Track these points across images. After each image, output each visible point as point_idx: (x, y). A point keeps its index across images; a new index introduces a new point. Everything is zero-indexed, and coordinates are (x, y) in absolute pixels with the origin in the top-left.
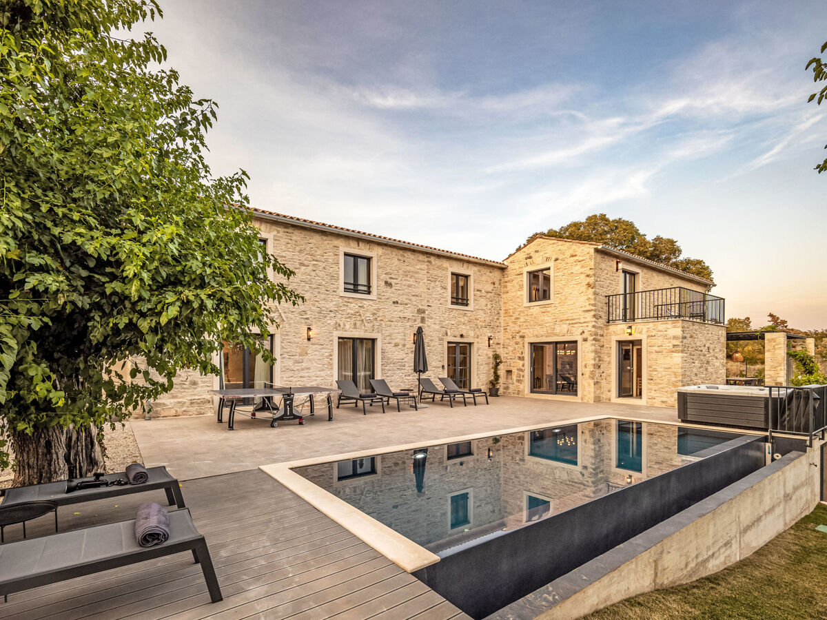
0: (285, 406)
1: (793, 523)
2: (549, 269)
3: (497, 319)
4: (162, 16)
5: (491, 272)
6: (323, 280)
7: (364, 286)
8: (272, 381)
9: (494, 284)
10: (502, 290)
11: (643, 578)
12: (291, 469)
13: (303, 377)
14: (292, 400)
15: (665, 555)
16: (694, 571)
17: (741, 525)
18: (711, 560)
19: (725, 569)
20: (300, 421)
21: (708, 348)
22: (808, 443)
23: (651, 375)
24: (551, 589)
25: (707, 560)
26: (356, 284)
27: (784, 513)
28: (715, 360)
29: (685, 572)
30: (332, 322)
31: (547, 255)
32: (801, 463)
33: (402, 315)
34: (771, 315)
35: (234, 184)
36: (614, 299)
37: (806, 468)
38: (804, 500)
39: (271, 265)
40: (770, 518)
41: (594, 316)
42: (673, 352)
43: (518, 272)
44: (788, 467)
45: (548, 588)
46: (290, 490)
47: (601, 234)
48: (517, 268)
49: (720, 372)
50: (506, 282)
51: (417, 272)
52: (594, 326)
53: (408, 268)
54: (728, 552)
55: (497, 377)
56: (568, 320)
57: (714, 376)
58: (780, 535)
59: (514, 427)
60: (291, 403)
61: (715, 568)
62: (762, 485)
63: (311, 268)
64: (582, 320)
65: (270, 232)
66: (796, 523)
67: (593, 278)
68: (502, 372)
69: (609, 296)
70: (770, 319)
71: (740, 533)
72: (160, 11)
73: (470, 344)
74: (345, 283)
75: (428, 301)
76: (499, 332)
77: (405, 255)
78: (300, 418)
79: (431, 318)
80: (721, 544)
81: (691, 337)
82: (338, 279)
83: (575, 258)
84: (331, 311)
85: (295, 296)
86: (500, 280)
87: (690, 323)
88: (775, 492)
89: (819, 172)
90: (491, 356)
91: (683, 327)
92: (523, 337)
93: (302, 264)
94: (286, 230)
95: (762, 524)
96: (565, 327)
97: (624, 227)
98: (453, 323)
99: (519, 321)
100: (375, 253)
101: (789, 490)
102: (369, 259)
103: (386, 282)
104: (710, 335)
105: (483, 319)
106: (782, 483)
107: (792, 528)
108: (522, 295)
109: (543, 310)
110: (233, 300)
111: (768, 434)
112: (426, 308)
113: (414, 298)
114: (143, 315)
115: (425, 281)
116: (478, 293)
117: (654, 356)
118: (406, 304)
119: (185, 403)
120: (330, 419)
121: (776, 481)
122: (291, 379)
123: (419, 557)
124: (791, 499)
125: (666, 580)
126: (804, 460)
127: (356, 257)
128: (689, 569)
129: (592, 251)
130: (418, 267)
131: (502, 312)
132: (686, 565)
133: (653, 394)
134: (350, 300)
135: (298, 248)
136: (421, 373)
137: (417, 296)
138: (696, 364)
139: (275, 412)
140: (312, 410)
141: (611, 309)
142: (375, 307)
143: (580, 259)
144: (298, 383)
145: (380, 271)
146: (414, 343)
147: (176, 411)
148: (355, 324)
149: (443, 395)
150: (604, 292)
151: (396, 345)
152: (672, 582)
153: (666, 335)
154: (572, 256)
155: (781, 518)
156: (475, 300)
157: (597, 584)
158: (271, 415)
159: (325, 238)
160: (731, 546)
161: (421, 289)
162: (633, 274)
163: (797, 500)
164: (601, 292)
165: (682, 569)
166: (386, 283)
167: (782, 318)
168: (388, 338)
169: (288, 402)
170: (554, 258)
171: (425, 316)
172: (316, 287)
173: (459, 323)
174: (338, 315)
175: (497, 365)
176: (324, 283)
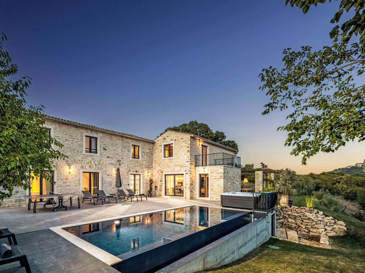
0: (59, 202)
1: (260, 245)
2: (172, 144)
3: (152, 164)
4: (7, 39)
5: (149, 145)
6: (76, 147)
7: (95, 150)
8: (53, 191)
9: (150, 149)
10: (154, 152)
11: (199, 265)
12: (63, 229)
13: (67, 189)
14: (62, 199)
15: (208, 257)
16: (219, 263)
17: (239, 246)
18: (226, 259)
19: (232, 262)
20: (66, 209)
21: (234, 177)
22: (266, 214)
23: (212, 188)
24: (164, 270)
25: (225, 259)
26: (90, 149)
27: (256, 241)
28: (236, 182)
29: (216, 263)
30: (80, 166)
31: (172, 138)
32: (263, 222)
33: (111, 162)
34: (262, 163)
35: (38, 111)
36: (198, 157)
37: (265, 224)
38: (264, 236)
39: (53, 142)
40: (251, 243)
41: (190, 164)
42: (220, 179)
43: (160, 145)
44: (258, 223)
45: (163, 270)
46: (62, 237)
47: (195, 129)
48: (160, 143)
49: (239, 186)
50: (155, 149)
51: (118, 144)
52: (190, 168)
53: (114, 142)
54: (233, 256)
55: (151, 189)
56: (180, 165)
57: (236, 188)
58: (254, 249)
59: (157, 210)
60: (62, 201)
61: (228, 262)
62: (247, 230)
63: (70, 142)
64: (186, 165)
65: (52, 126)
66: (261, 245)
67: (190, 148)
68: (153, 187)
69: (196, 156)
71: (238, 248)
72: (6, 37)
73: (140, 175)
74: (86, 148)
75: (122, 157)
76: (152, 170)
77: (112, 137)
78: (66, 207)
79: (124, 164)
80: (230, 253)
81: (227, 173)
82: (83, 147)
83: (183, 140)
84: (79, 161)
85: (64, 156)
86: (153, 148)
87: (227, 167)
88: (253, 233)
89: (263, 115)
90: (149, 180)
91: (224, 169)
92: (162, 172)
93: (67, 140)
94: (59, 125)
95: (247, 245)
96: (179, 168)
97: (204, 126)
98: (133, 166)
99: (160, 165)
100: (99, 136)
101: (258, 232)
102: (96, 138)
104: (235, 172)
105: (145, 164)
106: (255, 230)
107: (259, 247)
108: (161, 155)
109: (170, 161)
110: (38, 159)
111: (252, 211)
112: (121, 159)
113: (116, 155)
115: (121, 148)
116: (144, 153)
117: (213, 180)
118: (113, 158)
119: (13, 201)
120: (79, 207)
121: (253, 229)
122: (61, 190)
123: (114, 260)
124: (259, 235)
125: (208, 266)
126: (265, 221)
127: (91, 137)
128: (217, 262)
129: (189, 137)
130: (118, 142)
131: (154, 161)
132: (216, 261)
133: (213, 196)
134: (88, 156)
135: (65, 133)
136: (119, 188)
137: (117, 154)
138: (229, 184)
139: (55, 205)
140: (71, 204)
141: (197, 161)
142: (99, 159)
143: (185, 140)
144: (65, 192)
145: (101, 143)
146: (116, 175)
147: (9, 205)
148: (90, 166)
149: (128, 196)
150: (194, 154)
151: (108, 175)
152: (210, 267)
153: (218, 172)
154: (182, 139)
155: (255, 243)
156: (142, 156)
157: (181, 268)
158: (53, 206)
159: (77, 129)
160: (234, 253)
161: (119, 151)
162: (206, 147)
163: (262, 236)
164: (193, 154)
165: (214, 262)
166: (104, 148)
167: (265, 164)
168: (104, 172)
169: (60, 201)
170: (174, 140)
171: (121, 163)
172: (73, 150)
173: (135, 166)
174: (82, 162)
175: (151, 184)
176: (76, 148)
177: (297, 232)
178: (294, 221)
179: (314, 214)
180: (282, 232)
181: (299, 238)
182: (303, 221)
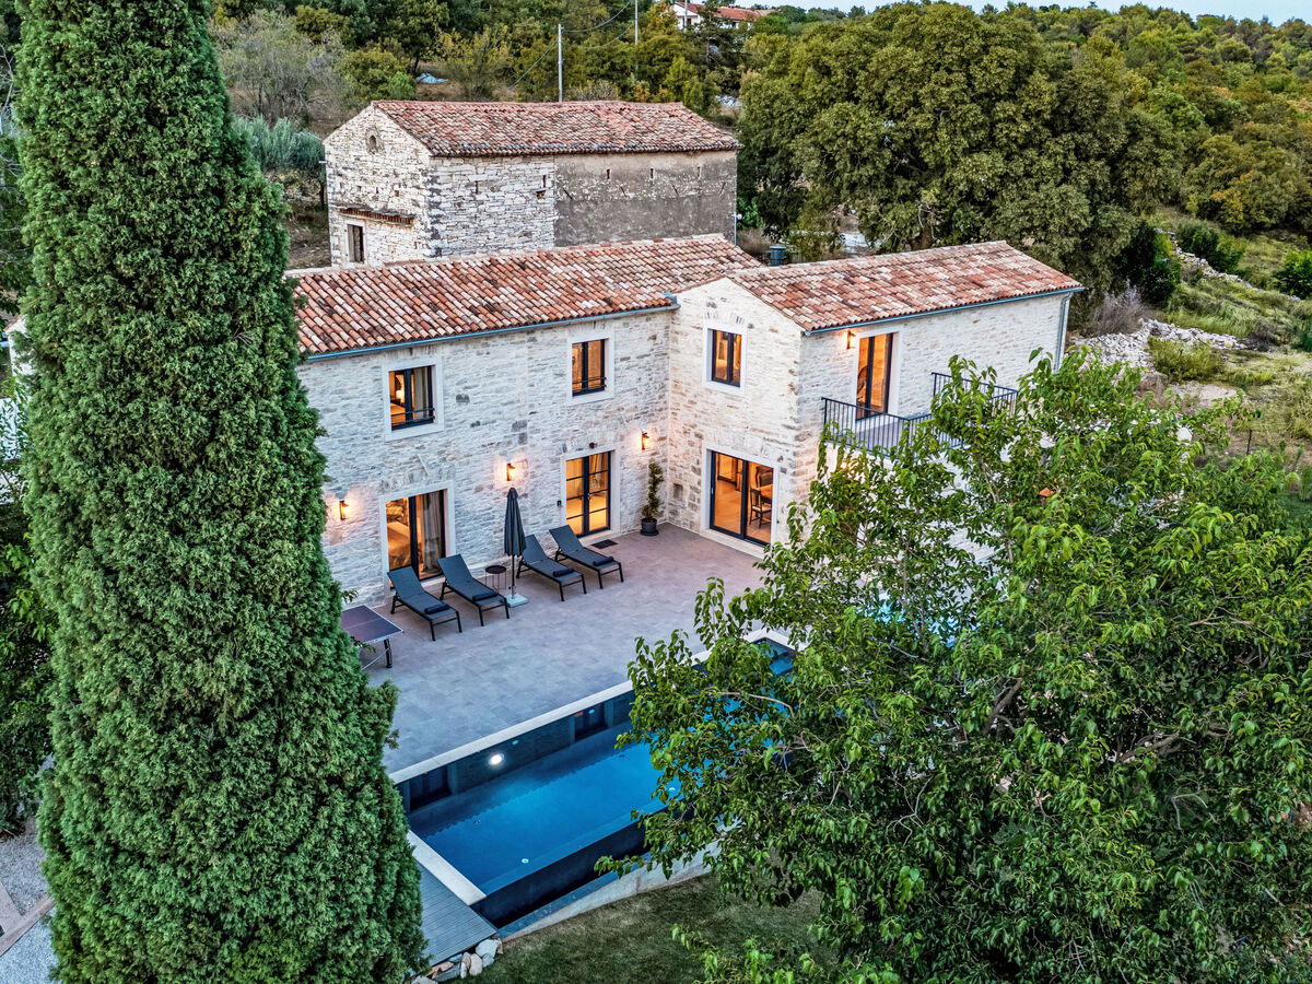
3: (660, 397)
5: (648, 320)
6: (359, 424)
7: (424, 411)
10: (671, 345)
26: (409, 413)
30: (376, 484)
31: (738, 313)
33: (486, 441)
43: (696, 325)
50: (677, 332)
55: (654, 503)
63: (339, 412)
64: (781, 440)
67: (797, 379)
68: (664, 493)
73: (609, 454)
74: (393, 416)
75: (531, 406)
76: (663, 418)
77: (490, 342)
79: (538, 431)
82: (382, 416)
84: (373, 468)
90: (646, 467)
93: (326, 411)
98: (576, 427)
99: (695, 407)
102: (429, 370)
108: (700, 366)
109: (731, 402)
112: (527, 417)
113: (506, 408)
115: (526, 374)
118: (494, 422)
120: (389, 664)
127: (408, 371)
131: (670, 384)
134: (403, 442)
137: (512, 403)
142: (442, 441)
145: (449, 382)
148: (411, 477)
151: (479, 489)
156: (617, 377)
159: (358, 359)
161: (519, 389)
166: (459, 398)
168: (464, 483)
171: (527, 430)
172: (349, 438)
173: (588, 425)
174: (384, 470)
175: (655, 483)
176: (360, 428)
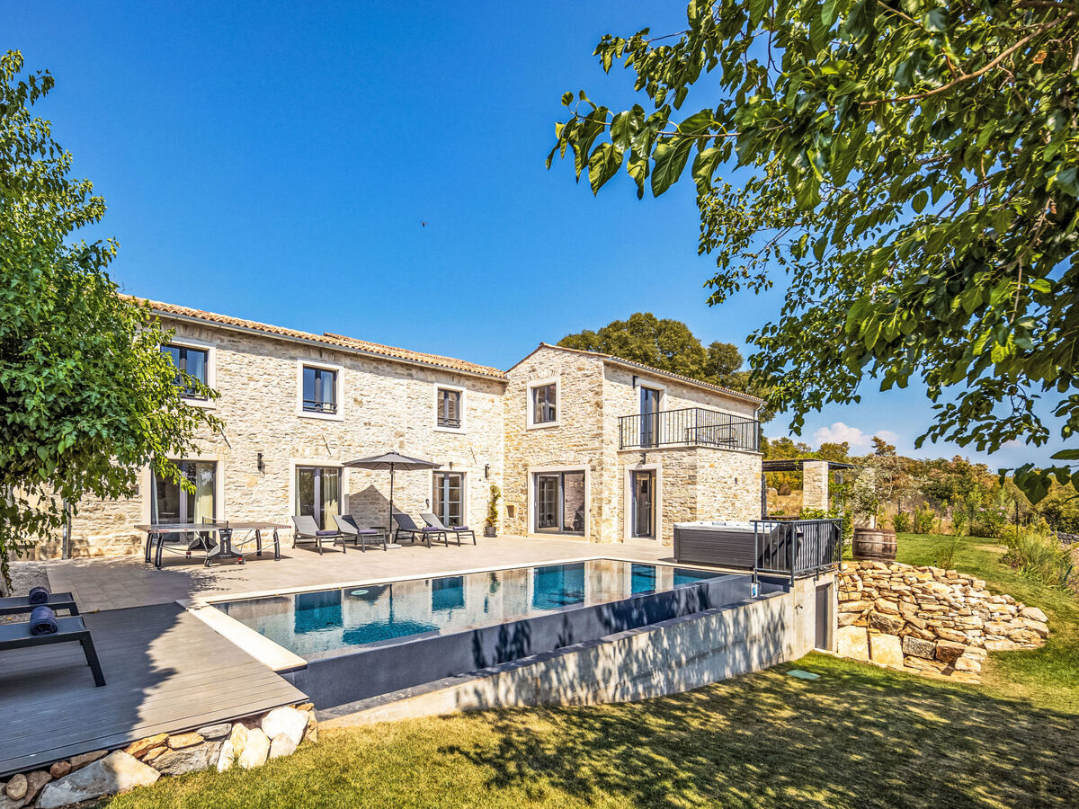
0: (223, 542)
2: (555, 384)
3: (497, 444)
5: (487, 388)
6: (278, 397)
7: (329, 404)
8: (214, 516)
9: (493, 402)
10: (503, 409)
12: (210, 603)
13: (253, 512)
14: (231, 536)
20: (240, 561)
21: (736, 479)
23: (665, 511)
26: (318, 403)
28: (745, 494)
30: (288, 447)
31: (553, 368)
33: (376, 439)
34: (876, 440)
36: (629, 421)
41: (604, 441)
42: (689, 484)
43: (522, 388)
48: (520, 382)
49: (753, 507)
50: (507, 399)
51: (395, 388)
52: (603, 454)
53: (383, 383)
56: (575, 445)
60: (229, 539)
63: (262, 383)
64: (590, 447)
65: (211, 341)
67: (602, 396)
68: (501, 508)
69: (622, 418)
70: (874, 444)
71: (669, 666)
73: (463, 474)
74: (304, 401)
75: (409, 422)
76: (498, 459)
77: (380, 367)
78: (240, 557)
79: (413, 442)
81: (712, 467)
82: (295, 396)
83: (583, 372)
84: (287, 434)
86: (500, 397)
87: (711, 450)
88: (731, 630)
91: (700, 455)
93: (251, 379)
94: (232, 338)
96: (572, 454)
97: (675, 329)
98: (440, 448)
99: (521, 446)
100: (341, 365)
102: (335, 373)
103: (355, 400)
104: (738, 464)
105: (478, 444)
108: (525, 416)
111: (753, 573)
112: (406, 430)
113: (390, 419)
114: (43, 443)
115: (405, 398)
116: (473, 412)
117: (669, 489)
118: (381, 426)
119: (109, 540)
120: (277, 559)
122: (237, 514)
126: (786, 600)
129: (602, 365)
130: (396, 382)
131: (503, 435)
133: (667, 533)
134: (311, 421)
135: (246, 360)
137: (394, 416)
138: (718, 498)
140: (258, 548)
141: (624, 433)
142: (342, 429)
143: (590, 373)
144: (245, 518)
145: (348, 386)
147: (99, 549)
148: (317, 450)
150: (617, 412)
153: (681, 465)
154: (580, 370)
156: (468, 421)
158: (207, 553)
159: (279, 348)
161: (399, 407)
162: (657, 392)
164: (612, 413)
169: (226, 538)
170: (560, 372)
171: (405, 439)
173: (448, 448)
174: (295, 438)
175: (494, 500)
176: (278, 401)
177: (902, 639)
178: (894, 606)
179: (960, 586)
180: (855, 639)
181: (906, 655)
182: (920, 608)
